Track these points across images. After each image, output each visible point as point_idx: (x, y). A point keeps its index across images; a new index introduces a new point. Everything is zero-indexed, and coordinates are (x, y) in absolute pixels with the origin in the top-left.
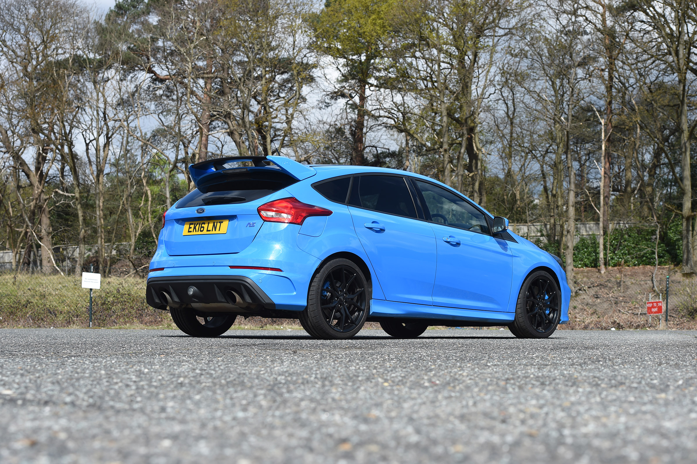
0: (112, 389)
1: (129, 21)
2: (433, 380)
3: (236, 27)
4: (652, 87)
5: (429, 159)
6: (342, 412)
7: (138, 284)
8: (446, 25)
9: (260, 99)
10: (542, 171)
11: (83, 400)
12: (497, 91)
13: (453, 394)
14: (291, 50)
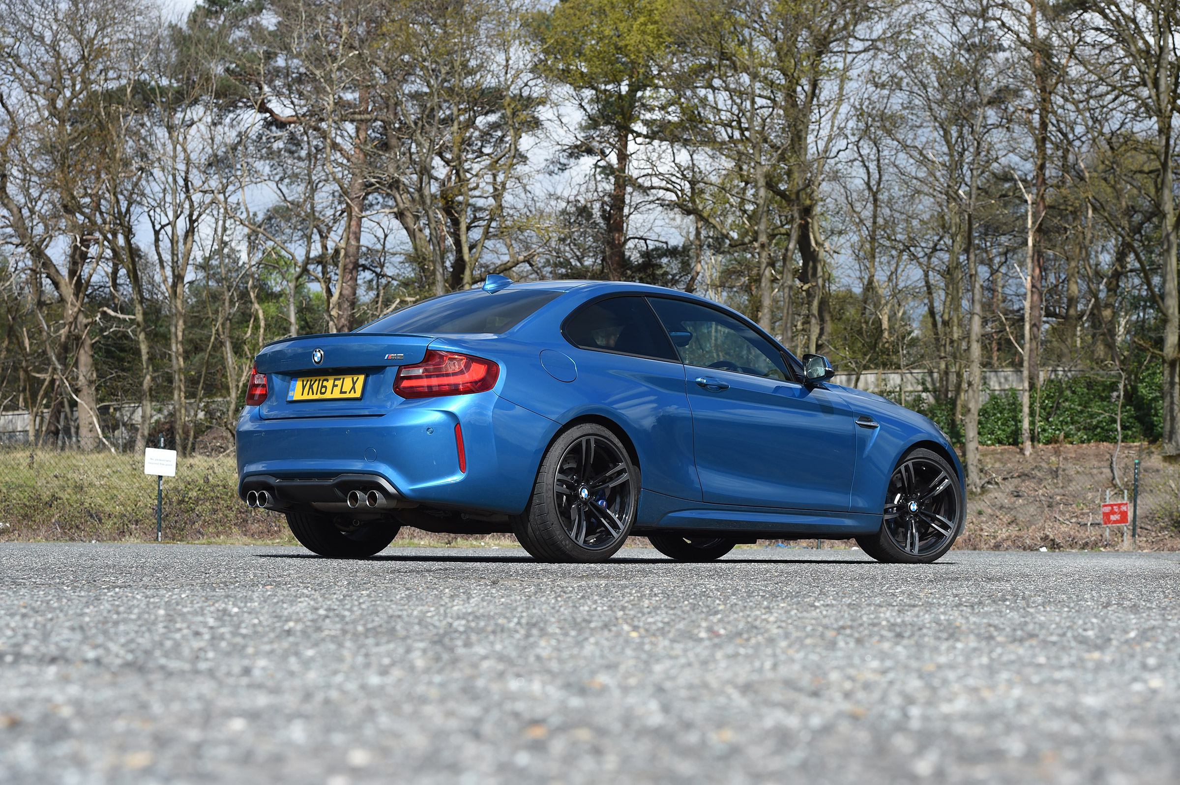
0: (168, 639)
1: (227, 24)
2: (716, 628)
3: (408, 35)
4: (1114, 140)
5: (736, 260)
6: (547, 677)
8: (766, 34)
9: (448, 156)
10: (927, 282)
11: (117, 656)
12: (850, 146)
13: (742, 651)
14: (502, 74)
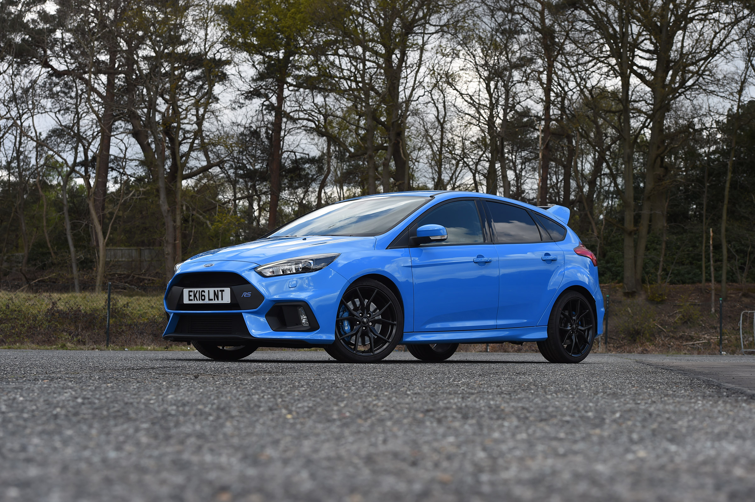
1: (23, 9)
2: (343, 412)
3: (142, 18)
4: (593, 90)
5: (353, 165)
6: (231, 451)
7: (30, 300)
8: (373, 21)
9: (167, 97)
10: (475, 181)
12: (426, 93)
14: (203, 44)
